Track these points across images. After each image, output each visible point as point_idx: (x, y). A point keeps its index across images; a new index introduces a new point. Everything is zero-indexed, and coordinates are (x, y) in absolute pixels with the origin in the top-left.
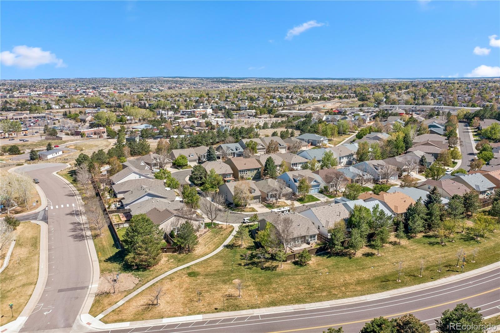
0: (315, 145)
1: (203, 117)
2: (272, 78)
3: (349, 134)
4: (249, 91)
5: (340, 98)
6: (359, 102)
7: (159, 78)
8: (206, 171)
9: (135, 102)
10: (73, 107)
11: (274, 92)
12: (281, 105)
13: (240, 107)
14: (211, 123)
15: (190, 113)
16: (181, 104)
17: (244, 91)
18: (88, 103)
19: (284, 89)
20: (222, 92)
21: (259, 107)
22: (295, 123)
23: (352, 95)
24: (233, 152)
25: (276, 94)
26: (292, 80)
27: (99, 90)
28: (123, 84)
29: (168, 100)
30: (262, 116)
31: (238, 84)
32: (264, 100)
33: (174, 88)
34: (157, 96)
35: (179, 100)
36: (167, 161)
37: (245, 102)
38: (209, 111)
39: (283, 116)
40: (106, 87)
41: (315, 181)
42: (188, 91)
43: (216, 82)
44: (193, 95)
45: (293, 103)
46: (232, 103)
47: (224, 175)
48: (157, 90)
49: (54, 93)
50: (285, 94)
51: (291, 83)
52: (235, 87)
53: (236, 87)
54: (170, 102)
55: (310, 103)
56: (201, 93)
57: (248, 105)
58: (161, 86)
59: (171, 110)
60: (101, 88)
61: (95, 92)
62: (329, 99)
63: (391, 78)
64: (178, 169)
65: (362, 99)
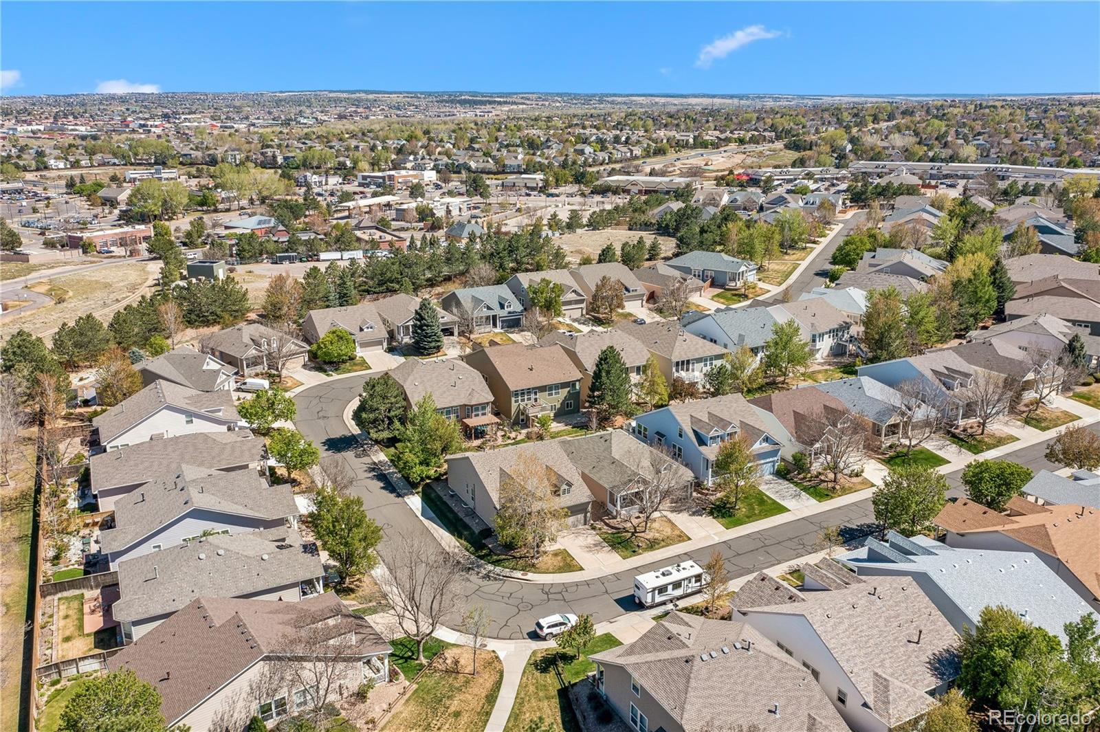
0: (722, 286)
1: (412, 193)
2: (574, 94)
3: (805, 248)
4: (524, 124)
5: (741, 141)
6: (787, 151)
7: (318, 93)
8: (406, 399)
9: (250, 151)
10: (99, 165)
11: (584, 128)
12: (604, 160)
13: (504, 166)
14: (431, 210)
15: (381, 180)
16: (360, 158)
17: (511, 124)
18: (136, 154)
19: (605, 119)
20: (462, 126)
21: (550, 165)
22: (654, 214)
23: (766, 134)
24: (491, 313)
25: (587, 132)
26: (620, 99)
27: (177, 121)
28: (235, 107)
29: (331, 147)
30: (561, 189)
31: (499, 107)
32: (561, 147)
33: (351, 116)
34: (307, 136)
35: (357, 147)
36: (293, 347)
37: (515, 151)
38: (430, 176)
39: (615, 191)
40: (195, 113)
41: (767, 439)
42: (382, 124)
43: (447, 102)
44: (392, 135)
45: (632, 154)
46: (484, 154)
47: (466, 410)
48: (311, 122)
49: (70, 127)
50: (609, 133)
51: (617, 104)
52: (490, 114)
53: (494, 114)
54: (337, 151)
55: (672, 155)
56: (413, 128)
57: (523, 159)
58: (322, 112)
59: (335, 174)
60: (183, 117)
61: (167, 125)
62: (715, 146)
63: (840, 94)
64: (325, 371)
65: (795, 146)
